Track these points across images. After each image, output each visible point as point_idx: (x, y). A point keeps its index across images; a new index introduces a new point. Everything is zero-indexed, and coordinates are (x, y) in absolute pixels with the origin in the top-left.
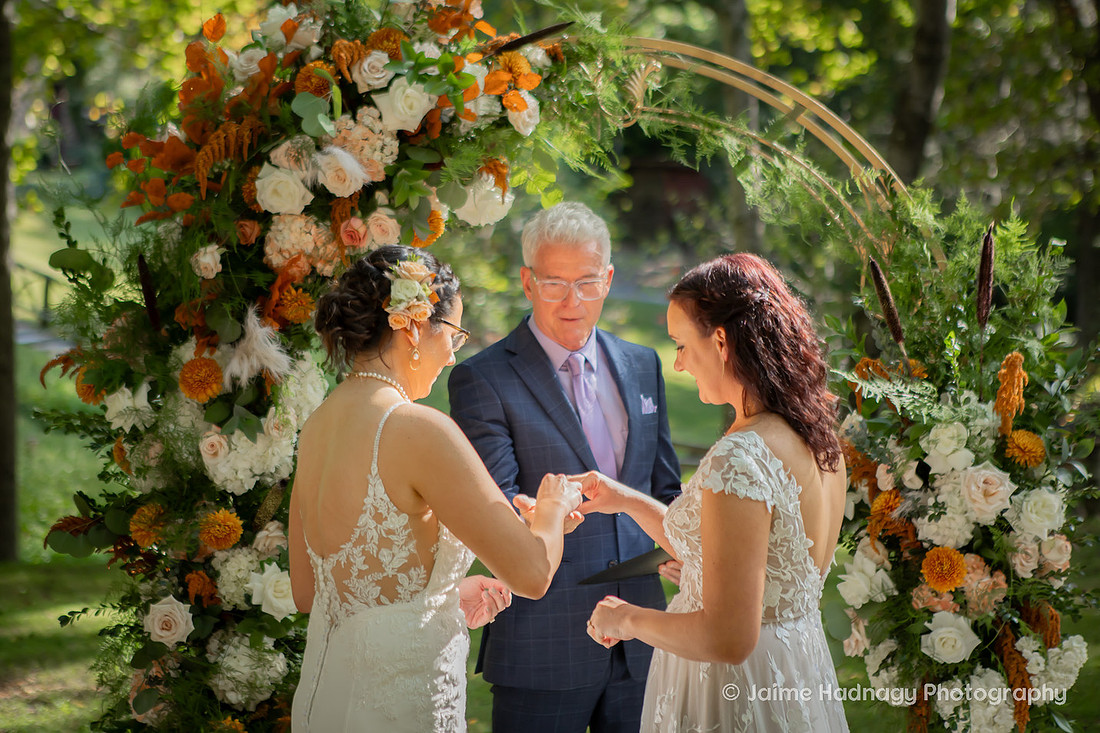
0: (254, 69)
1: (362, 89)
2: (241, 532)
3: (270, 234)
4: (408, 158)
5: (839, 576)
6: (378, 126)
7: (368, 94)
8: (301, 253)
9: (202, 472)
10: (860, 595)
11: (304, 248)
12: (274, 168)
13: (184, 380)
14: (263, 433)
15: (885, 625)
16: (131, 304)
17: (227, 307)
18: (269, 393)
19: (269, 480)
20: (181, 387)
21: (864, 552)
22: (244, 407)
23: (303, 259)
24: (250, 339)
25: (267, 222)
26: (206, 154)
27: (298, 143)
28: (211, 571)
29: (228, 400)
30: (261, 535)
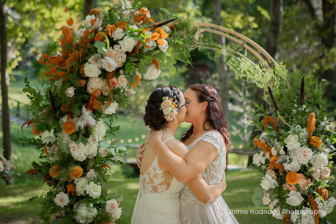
0: (82, 34)
1: (115, 39)
2: (82, 172)
3: (88, 84)
4: (129, 60)
5: (261, 181)
6: (120, 51)
7: (117, 41)
8: (98, 89)
9: (70, 155)
10: (267, 187)
11: (99, 87)
12: (89, 64)
13: (64, 128)
14: (88, 143)
15: (275, 195)
16: (47, 106)
17: (76, 106)
18: (90, 131)
19: (90, 157)
20: (63, 130)
21: (268, 174)
22: (82, 135)
23: (99, 91)
24: (83, 115)
25: (88, 80)
26: (69, 60)
27: (96, 56)
28: (74, 184)
29: (77, 133)
30: (88, 173)
